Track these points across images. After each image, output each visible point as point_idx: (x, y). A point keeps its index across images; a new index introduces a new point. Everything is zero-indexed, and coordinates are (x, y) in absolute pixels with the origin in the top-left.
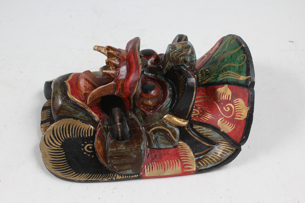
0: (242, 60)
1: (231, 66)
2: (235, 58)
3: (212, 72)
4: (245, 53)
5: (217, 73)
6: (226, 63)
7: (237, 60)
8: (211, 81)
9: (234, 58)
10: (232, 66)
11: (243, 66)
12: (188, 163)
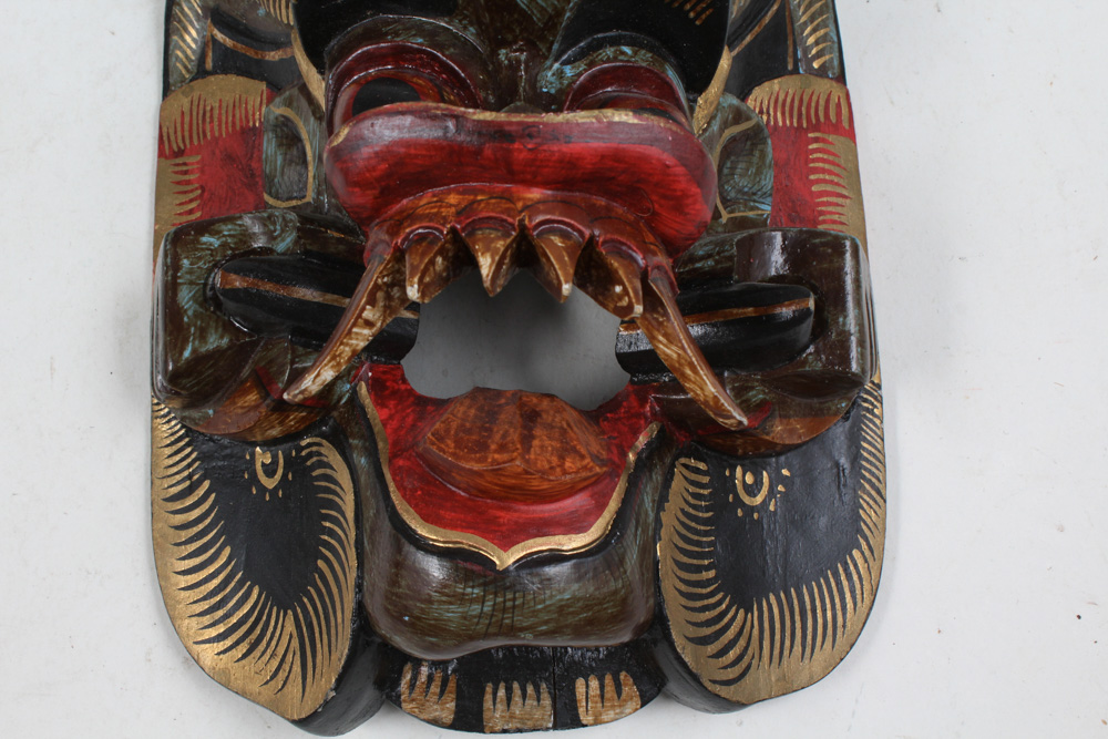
12: (822, 102)
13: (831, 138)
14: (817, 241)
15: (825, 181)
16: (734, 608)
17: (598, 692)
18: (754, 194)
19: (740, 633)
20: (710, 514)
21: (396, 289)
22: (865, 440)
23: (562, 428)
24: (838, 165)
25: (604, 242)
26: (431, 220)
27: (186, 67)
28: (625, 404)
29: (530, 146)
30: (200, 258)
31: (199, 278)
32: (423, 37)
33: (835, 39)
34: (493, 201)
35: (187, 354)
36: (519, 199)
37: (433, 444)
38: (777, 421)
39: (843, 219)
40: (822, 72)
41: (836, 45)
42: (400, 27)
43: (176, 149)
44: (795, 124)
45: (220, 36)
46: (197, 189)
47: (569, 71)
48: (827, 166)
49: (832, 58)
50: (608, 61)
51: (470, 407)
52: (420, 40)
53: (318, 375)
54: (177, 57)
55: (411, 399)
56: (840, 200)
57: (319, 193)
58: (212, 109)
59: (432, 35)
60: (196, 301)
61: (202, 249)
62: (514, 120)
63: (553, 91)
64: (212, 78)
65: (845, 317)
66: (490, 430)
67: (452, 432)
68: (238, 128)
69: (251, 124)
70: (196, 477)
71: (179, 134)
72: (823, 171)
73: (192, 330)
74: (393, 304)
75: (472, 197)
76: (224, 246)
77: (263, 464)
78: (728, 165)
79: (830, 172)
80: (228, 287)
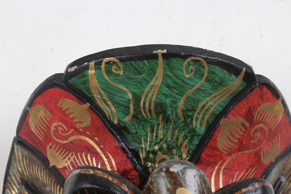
0: (196, 69)
1: (191, 96)
2: (179, 81)
3: (169, 139)
4: (185, 57)
5: (184, 129)
6: (176, 102)
7: (190, 78)
8: (192, 147)
9: (175, 83)
10: (192, 94)
11: (213, 72)
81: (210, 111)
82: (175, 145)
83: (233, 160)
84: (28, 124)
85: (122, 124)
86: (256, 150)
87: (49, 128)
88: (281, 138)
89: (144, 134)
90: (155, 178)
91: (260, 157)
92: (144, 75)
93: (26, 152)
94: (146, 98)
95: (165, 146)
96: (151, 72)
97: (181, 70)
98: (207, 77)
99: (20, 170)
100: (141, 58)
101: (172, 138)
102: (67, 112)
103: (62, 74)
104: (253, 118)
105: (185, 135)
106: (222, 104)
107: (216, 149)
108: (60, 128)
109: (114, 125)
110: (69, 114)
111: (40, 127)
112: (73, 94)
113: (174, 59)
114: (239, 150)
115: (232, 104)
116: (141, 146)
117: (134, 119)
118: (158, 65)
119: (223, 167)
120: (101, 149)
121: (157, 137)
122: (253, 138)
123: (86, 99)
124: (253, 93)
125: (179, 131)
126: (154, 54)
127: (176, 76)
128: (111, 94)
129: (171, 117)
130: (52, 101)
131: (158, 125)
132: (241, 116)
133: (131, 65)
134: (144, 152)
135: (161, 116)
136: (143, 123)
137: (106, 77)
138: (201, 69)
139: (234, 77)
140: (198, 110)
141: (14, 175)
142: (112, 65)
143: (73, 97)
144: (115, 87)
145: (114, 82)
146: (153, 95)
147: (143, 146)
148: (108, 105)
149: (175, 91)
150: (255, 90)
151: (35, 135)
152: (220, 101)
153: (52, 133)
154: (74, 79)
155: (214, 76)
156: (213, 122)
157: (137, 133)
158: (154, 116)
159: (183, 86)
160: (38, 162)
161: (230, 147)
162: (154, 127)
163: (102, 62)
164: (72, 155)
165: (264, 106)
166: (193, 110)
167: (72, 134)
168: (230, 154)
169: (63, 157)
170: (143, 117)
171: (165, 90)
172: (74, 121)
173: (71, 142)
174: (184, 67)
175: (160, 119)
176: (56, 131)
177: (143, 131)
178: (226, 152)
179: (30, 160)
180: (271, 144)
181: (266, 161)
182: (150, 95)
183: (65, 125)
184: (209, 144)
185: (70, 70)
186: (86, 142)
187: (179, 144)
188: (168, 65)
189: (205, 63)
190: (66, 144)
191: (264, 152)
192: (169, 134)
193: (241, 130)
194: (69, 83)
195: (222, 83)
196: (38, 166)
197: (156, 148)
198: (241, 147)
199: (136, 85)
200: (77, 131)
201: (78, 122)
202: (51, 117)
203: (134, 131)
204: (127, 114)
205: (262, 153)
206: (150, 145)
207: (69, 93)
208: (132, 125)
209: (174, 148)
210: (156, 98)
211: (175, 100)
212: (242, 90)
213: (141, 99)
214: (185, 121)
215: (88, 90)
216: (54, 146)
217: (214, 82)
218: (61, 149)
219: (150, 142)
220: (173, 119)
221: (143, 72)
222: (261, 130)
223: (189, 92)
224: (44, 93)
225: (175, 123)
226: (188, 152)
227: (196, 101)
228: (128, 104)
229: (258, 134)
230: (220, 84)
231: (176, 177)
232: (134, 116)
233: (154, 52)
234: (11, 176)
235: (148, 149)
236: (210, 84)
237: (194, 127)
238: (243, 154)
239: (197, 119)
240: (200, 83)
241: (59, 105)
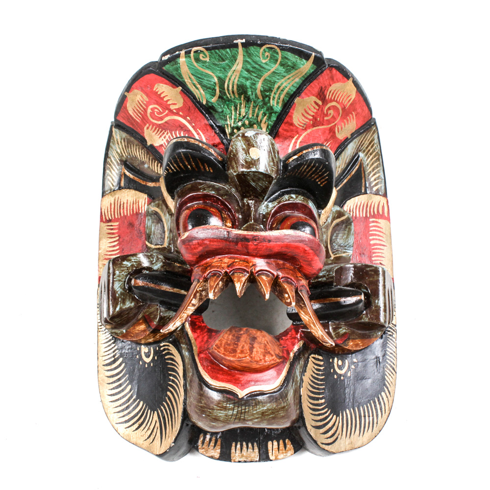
0: (271, 55)
1: (268, 78)
2: (257, 66)
3: (250, 116)
4: (261, 46)
5: (263, 107)
6: (255, 84)
7: (266, 64)
8: (270, 123)
9: (254, 68)
11: (286, 58)
12: (376, 206)
13: (380, 221)
14: (368, 269)
15: (376, 239)
16: (332, 415)
17: (277, 447)
18: (346, 246)
19: (334, 425)
20: (323, 377)
21: (204, 292)
22: (388, 347)
23: (265, 344)
24: (382, 233)
25: (282, 278)
26: (218, 268)
27: (112, 184)
28: (290, 333)
29: (255, 244)
30: (123, 271)
31: (122, 278)
32: (215, 191)
33: (383, 178)
34: (241, 262)
35: (118, 309)
36: (251, 262)
37: (216, 350)
38: (350, 341)
39: (383, 255)
40: (377, 193)
41: (383, 181)
42: (206, 186)
43: (108, 219)
44: (364, 216)
45: (128, 173)
46: (117, 237)
47: (271, 205)
48: (377, 233)
49: (381, 186)
50: (286, 201)
51: (229, 335)
52: (213, 192)
53: (174, 324)
54: (108, 180)
55: (206, 330)
56: (382, 247)
57: (170, 244)
58: (123, 204)
59: (217, 190)
60: (121, 288)
61: (124, 267)
62: (250, 234)
63: (264, 213)
64: (124, 190)
65: (378, 300)
66: (237, 344)
67: (223, 345)
68: (135, 212)
69: (140, 211)
70: (116, 357)
71: (109, 213)
72: (375, 235)
73: (120, 299)
74: (202, 297)
75: (233, 260)
76: (132, 266)
77: (145, 353)
78: (335, 235)
79: (379, 236)
80: (136, 285)
81: (285, 92)
82: (255, 121)
83: (308, 134)
84: (126, 108)
85: (210, 104)
86: (330, 126)
87: (145, 111)
88: (356, 115)
89: (229, 112)
90: (234, 142)
91: (334, 133)
92: (227, 62)
93: (124, 135)
94: (229, 81)
95: (247, 122)
96: (232, 58)
97: (258, 56)
98: (281, 62)
99: (119, 151)
100: (224, 48)
101: (253, 116)
102: (162, 96)
103: (157, 62)
104: (325, 97)
105: (264, 113)
106: (295, 85)
107: (292, 124)
108: (156, 110)
109: (203, 105)
110: (164, 97)
111: (137, 110)
112: (167, 79)
113: (252, 47)
114: (313, 126)
115: (305, 85)
116: (226, 123)
117: (220, 100)
118: (238, 53)
119: (299, 141)
120: (193, 127)
121: (240, 114)
122: (327, 115)
123: (178, 84)
124: (323, 74)
125: (259, 109)
126: (235, 43)
127: (254, 62)
128: (200, 78)
129: (251, 97)
130: (149, 86)
131: (241, 104)
132: (313, 95)
133: (216, 53)
134: (229, 128)
135: (243, 96)
136: (227, 102)
137: (195, 64)
138: (275, 55)
139: (305, 61)
140: (275, 90)
141: (114, 157)
142: (199, 53)
143: (167, 81)
144: (202, 72)
145: (202, 68)
146: (235, 78)
147: (229, 123)
148: (197, 88)
149: (254, 74)
150: (325, 72)
151: (132, 118)
152: (293, 82)
153: (149, 115)
154: (167, 66)
155: (287, 61)
156: (288, 101)
157: (223, 112)
158: (237, 96)
159: (260, 70)
160: (136, 142)
161: (304, 123)
162: (237, 106)
163: (191, 51)
164: (167, 134)
165: (334, 87)
166: (270, 90)
167: (167, 115)
168: (306, 129)
169: (159, 136)
170: (228, 97)
171: (245, 74)
172: (168, 103)
173: (166, 122)
174: (261, 54)
175: (242, 98)
176: (152, 114)
177: (228, 109)
178: (301, 128)
179: (129, 142)
180: (345, 121)
181: (341, 136)
182: (233, 78)
183: (161, 107)
184: (286, 120)
185: (164, 58)
186: (179, 121)
187: (259, 121)
188: (247, 52)
189: (278, 50)
190: (161, 124)
191: (338, 128)
192: (251, 112)
193: (315, 108)
194: (163, 70)
195: (294, 67)
196: (136, 146)
197: (240, 124)
198: (315, 123)
199: (221, 70)
200: (171, 112)
201: (172, 104)
202: (148, 100)
203: (220, 110)
204: (214, 95)
205: (336, 129)
206: (234, 122)
207: (163, 79)
208: (219, 105)
209: (254, 124)
210: (238, 81)
211: (254, 82)
212: (313, 72)
213: (225, 82)
214: (263, 100)
215: (180, 75)
216: (151, 126)
217: (287, 66)
218: (158, 129)
219: (234, 119)
220: (253, 98)
221: (226, 59)
222: (334, 108)
223: (266, 75)
224: (141, 79)
225: (255, 102)
226: (268, 127)
227: (272, 83)
228: (215, 86)
229: (331, 112)
230: (293, 68)
231: (249, 140)
232: (219, 97)
233: (235, 42)
234: (110, 158)
235: (232, 125)
236: (284, 68)
237: (271, 105)
238: (318, 129)
239: (274, 98)
240: (274, 67)
241: (154, 90)
